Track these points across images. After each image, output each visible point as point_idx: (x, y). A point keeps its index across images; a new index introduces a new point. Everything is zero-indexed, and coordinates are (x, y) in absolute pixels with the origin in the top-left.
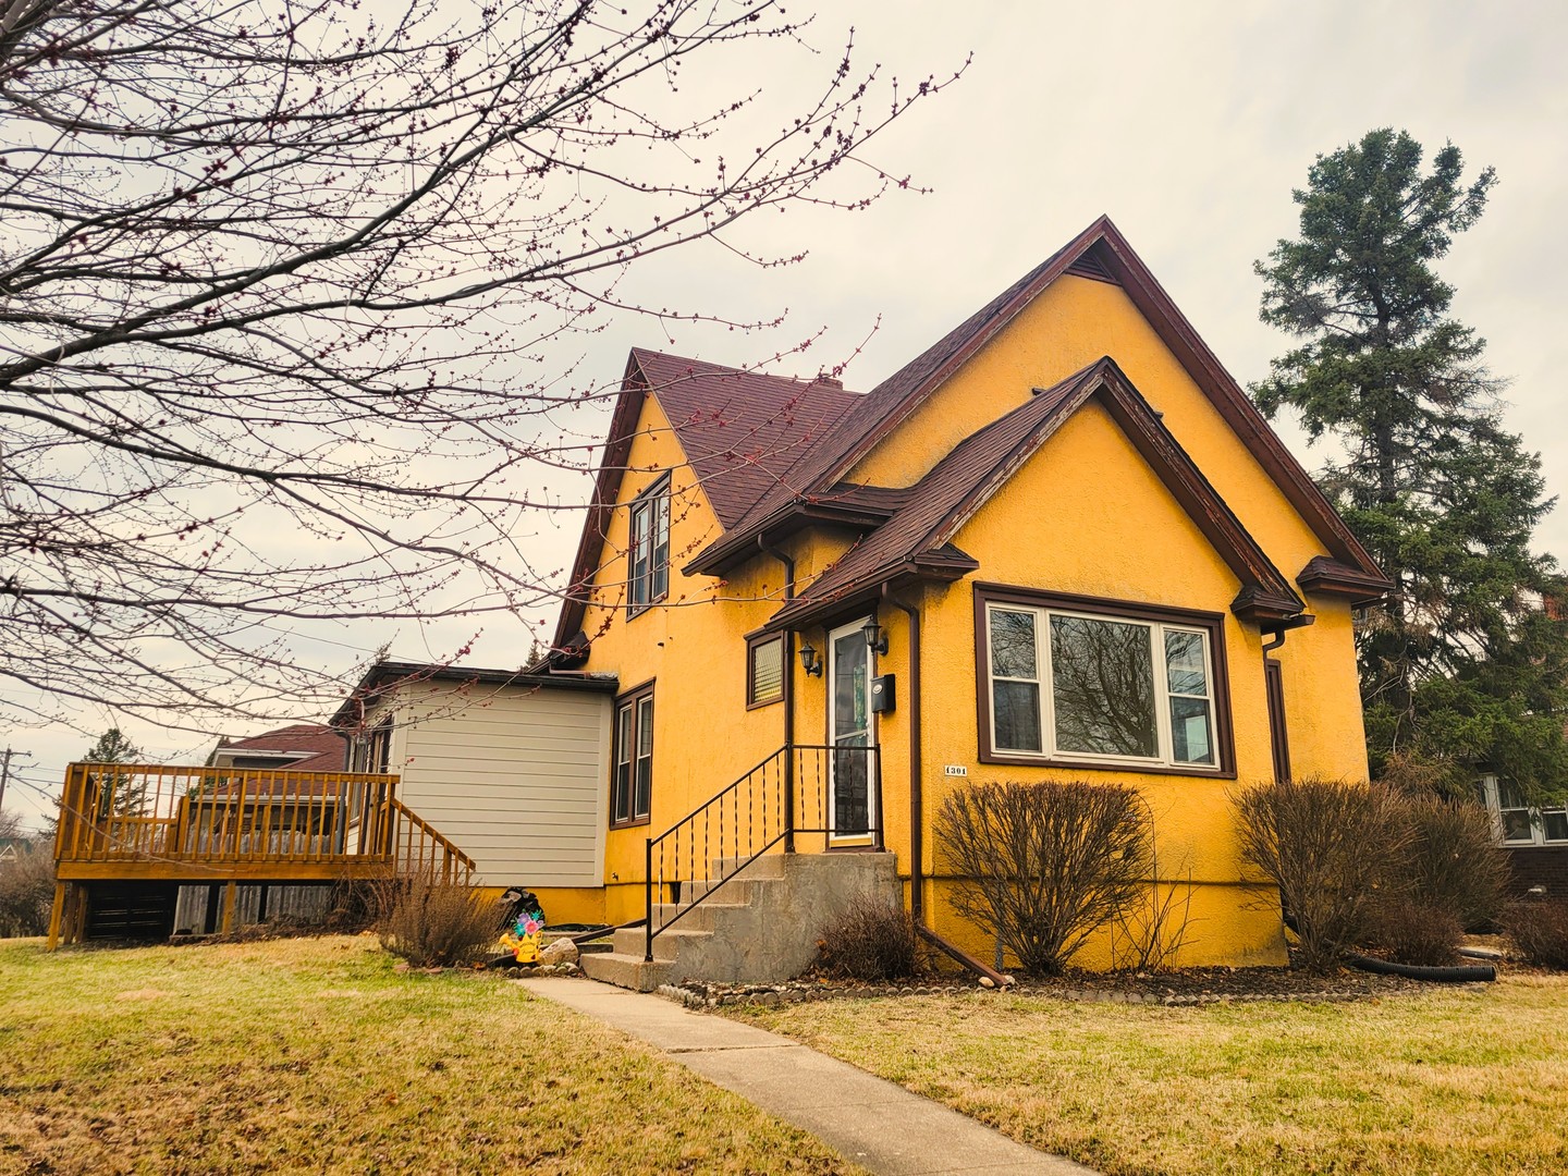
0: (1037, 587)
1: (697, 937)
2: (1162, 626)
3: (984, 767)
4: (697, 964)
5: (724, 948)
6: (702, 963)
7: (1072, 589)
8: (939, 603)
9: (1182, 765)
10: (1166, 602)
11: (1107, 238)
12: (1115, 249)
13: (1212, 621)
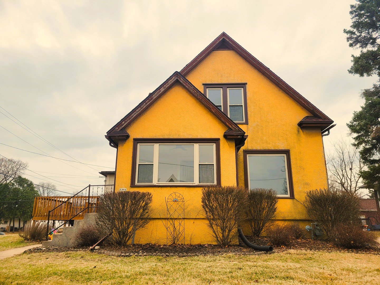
0: (155, 137)
1: (58, 235)
2: (198, 144)
3: (132, 188)
4: (57, 241)
5: (65, 238)
6: (58, 241)
7: (166, 137)
8: (123, 145)
9: (202, 184)
10: (199, 137)
11: (225, 38)
12: (228, 40)
13: (216, 141)
